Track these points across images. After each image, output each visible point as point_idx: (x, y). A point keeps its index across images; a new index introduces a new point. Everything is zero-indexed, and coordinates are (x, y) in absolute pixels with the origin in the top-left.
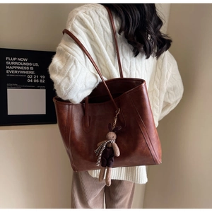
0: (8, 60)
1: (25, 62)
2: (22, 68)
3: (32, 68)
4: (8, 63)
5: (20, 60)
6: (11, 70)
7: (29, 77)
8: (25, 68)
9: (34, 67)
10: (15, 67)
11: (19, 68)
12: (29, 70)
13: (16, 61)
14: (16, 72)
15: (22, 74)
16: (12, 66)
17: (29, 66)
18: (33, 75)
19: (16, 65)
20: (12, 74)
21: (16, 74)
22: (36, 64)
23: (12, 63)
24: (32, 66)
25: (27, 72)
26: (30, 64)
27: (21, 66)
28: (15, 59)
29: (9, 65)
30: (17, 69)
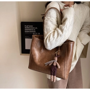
0: (25, 27)
1: (32, 27)
2: (31, 30)
3: (35, 30)
4: (25, 28)
6: (26, 31)
7: (33, 33)
8: (32, 30)
9: (36, 29)
10: (28, 30)
12: (34, 31)
13: (29, 27)
14: (28, 31)
15: (31, 32)
16: (27, 29)
17: (34, 29)
18: (35, 33)
20: (27, 32)
21: (28, 32)
22: (36, 28)
23: (27, 28)
24: (35, 29)
25: (33, 32)
26: (34, 28)
27: (30, 29)
28: (28, 26)
29: (26, 29)
30: (29, 30)
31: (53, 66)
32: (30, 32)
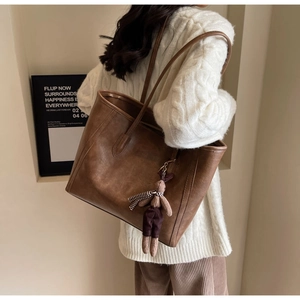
0: (47, 91)
1: (68, 91)
2: (64, 100)
4: (47, 94)
5: (62, 88)
6: (51, 103)
7: (74, 110)
8: (69, 99)
10: (57, 99)
11: (60, 99)
12: (75, 102)
13: (57, 91)
14: (58, 105)
15: (65, 108)
16: (52, 97)
17: (74, 96)
19: (57, 97)
20: (52, 108)
21: (57, 108)
23: (52, 94)
25: (71, 105)
26: (75, 93)
27: (63, 97)
28: (55, 88)
29: (48, 97)
30: (58, 102)
31: (152, 207)
32: (63, 108)
